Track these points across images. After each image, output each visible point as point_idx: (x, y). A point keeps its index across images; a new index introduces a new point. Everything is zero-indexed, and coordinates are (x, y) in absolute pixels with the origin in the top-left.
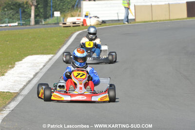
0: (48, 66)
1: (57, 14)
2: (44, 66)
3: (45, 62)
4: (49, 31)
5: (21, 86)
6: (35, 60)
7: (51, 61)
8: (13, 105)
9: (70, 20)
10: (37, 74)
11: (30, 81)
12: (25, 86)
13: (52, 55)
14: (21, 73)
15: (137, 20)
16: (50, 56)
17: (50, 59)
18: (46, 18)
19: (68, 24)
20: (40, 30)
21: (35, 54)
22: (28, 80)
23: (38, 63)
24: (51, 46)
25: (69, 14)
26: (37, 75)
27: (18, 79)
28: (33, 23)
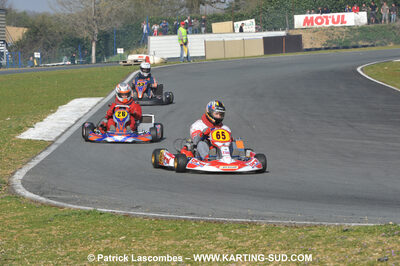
1: (120, 51)
2: (90, 110)
5: (59, 134)
8: (43, 155)
9: (132, 58)
10: (79, 118)
12: (63, 133)
13: (102, 98)
14: (62, 119)
15: (208, 57)
16: (99, 99)
17: (99, 102)
18: (107, 55)
19: (129, 62)
22: (68, 126)
23: (84, 107)
24: (103, 87)
27: (57, 125)
28: (94, 61)
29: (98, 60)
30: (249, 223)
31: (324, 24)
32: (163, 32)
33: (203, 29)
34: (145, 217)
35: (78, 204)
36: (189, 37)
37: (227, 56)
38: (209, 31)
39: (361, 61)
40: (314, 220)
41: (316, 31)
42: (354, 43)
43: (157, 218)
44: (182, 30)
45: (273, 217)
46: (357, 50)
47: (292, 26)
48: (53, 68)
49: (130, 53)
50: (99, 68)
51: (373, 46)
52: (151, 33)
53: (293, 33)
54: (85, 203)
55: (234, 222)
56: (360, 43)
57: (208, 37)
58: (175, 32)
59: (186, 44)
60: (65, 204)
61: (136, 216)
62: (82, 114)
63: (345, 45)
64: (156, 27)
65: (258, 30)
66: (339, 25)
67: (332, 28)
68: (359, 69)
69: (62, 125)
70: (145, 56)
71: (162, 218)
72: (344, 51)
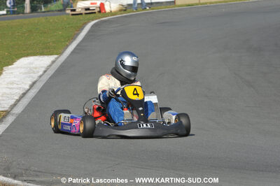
2: (45, 72)
3: (46, 66)
4: (51, 21)
6: (32, 64)
7: (55, 64)
9: (82, 5)
10: (34, 83)
11: (24, 94)
12: (18, 101)
13: (56, 56)
14: (12, 83)
17: (53, 62)
18: (45, 3)
19: (78, 11)
20: (39, 20)
21: (31, 56)
22: (21, 92)
23: (36, 68)
24: (54, 42)
26: (35, 85)
28: (29, 10)
29: (34, 9)
70: (99, 2)
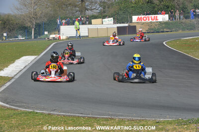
0: (33, 62)
1: (46, 33)
2: (31, 62)
5: (15, 74)
7: (36, 59)
9: (52, 36)
10: (26, 66)
11: (21, 71)
12: (18, 73)
14: (17, 66)
15: (89, 37)
16: (36, 57)
18: (40, 35)
19: (50, 38)
25: (53, 33)
27: (14, 69)
28: (33, 38)
29: (35, 37)
30: (110, 118)
31: (147, 21)
32: (68, 24)
33: (87, 22)
34: (58, 115)
35: (25, 108)
36: (80, 26)
37: (99, 36)
38: (90, 23)
39: (165, 39)
40: (142, 117)
41: (143, 24)
42: (162, 30)
43: (64, 116)
44: (77, 23)
45: (122, 116)
46: (164, 33)
47: (131, 21)
48: (13, 41)
49: (51, 34)
50: (36, 42)
51: (171, 31)
52: (61, 24)
53: (132, 25)
54: (29, 108)
55: (103, 118)
56: (165, 30)
57: (89, 26)
58: (73, 24)
59: (79, 30)
60: (19, 108)
61: (54, 114)
62: (27, 64)
63: (157, 31)
64: (64, 21)
65: (114, 23)
66: (155, 21)
67: (151, 22)
68: (164, 43)
69: (17, 69)
70: (58, 35)
71: (67, 115)
72: (157, 34)
